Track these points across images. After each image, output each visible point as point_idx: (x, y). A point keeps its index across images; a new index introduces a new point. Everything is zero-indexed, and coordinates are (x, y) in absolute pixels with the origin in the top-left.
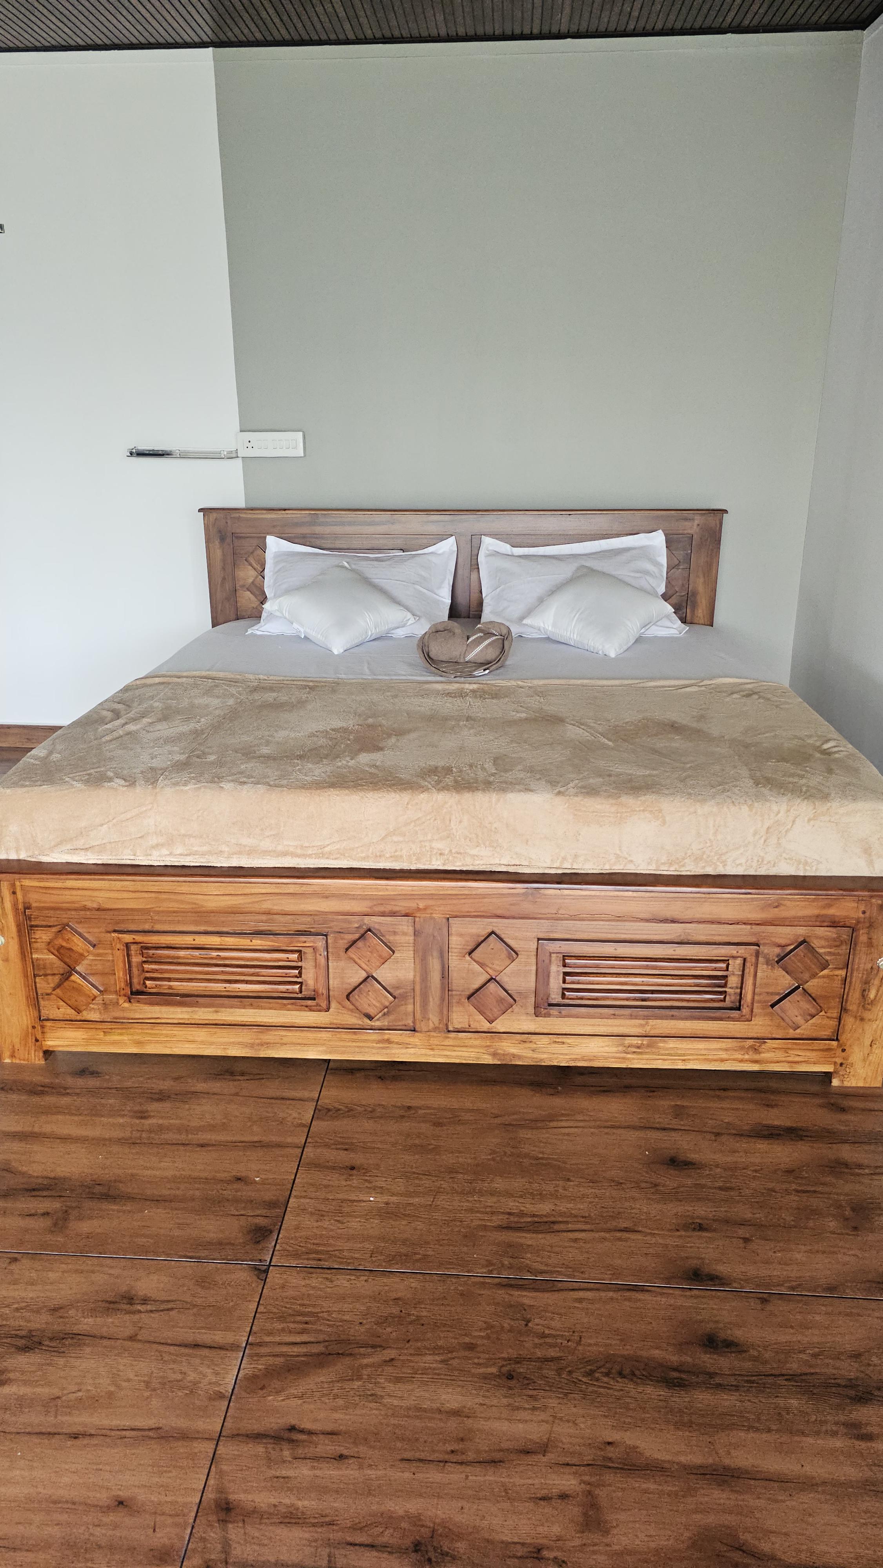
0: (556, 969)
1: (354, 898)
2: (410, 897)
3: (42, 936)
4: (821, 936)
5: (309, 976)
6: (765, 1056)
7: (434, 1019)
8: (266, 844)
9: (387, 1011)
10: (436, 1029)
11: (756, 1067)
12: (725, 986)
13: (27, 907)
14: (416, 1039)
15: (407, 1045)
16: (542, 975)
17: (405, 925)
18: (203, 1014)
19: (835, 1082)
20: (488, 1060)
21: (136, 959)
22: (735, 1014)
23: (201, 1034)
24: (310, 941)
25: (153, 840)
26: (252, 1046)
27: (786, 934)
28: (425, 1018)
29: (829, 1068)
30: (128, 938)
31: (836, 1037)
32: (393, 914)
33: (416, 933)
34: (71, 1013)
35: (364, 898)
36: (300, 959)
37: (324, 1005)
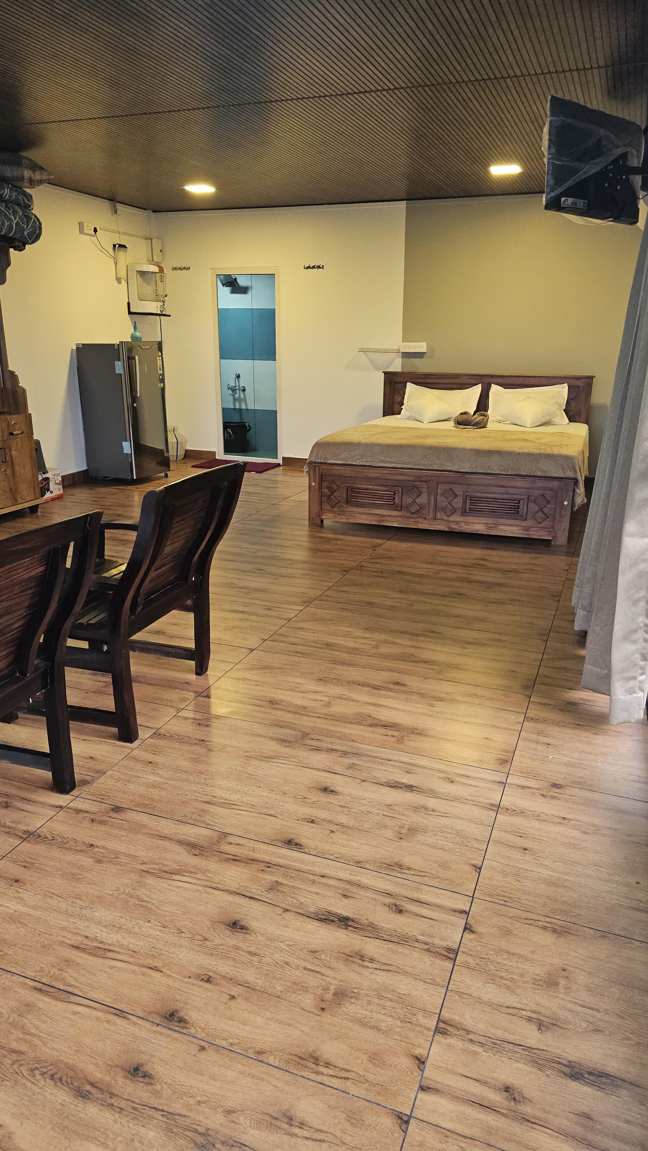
0: (468, 501)
1: (410, 476)
2: (426, 476)
3: (325, 484)
4: (548, 493)
5: (397, 500)
6: (530, 533)
7: (431, 515)
8: (388, 460)
9: (417, 512)
10: (432, 519)
11: (528, 536)
12: (518, 508)
13: (322, 475)
14: (425, 522)
15: (422, 523)
16: (464, 502)
17: (425, 485)
18: (366, 510)
19: (553, 543)
20: (446, 529)
21: (349, 492)
22: (521, 518)
23: (364, 517)
24: (397, 488)
25: (357, 457)
26: (378, 521)
27: (536, 492)
28: (429, 514)
29: (551, 538)
30: (348, 485)
31: (552, 527)
32: (421, 481)
33: (428, 488)
34: (330, 508)
35: (414, 476)
36: (394, 494)
37: (400, 509)
